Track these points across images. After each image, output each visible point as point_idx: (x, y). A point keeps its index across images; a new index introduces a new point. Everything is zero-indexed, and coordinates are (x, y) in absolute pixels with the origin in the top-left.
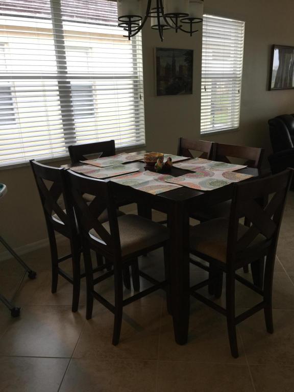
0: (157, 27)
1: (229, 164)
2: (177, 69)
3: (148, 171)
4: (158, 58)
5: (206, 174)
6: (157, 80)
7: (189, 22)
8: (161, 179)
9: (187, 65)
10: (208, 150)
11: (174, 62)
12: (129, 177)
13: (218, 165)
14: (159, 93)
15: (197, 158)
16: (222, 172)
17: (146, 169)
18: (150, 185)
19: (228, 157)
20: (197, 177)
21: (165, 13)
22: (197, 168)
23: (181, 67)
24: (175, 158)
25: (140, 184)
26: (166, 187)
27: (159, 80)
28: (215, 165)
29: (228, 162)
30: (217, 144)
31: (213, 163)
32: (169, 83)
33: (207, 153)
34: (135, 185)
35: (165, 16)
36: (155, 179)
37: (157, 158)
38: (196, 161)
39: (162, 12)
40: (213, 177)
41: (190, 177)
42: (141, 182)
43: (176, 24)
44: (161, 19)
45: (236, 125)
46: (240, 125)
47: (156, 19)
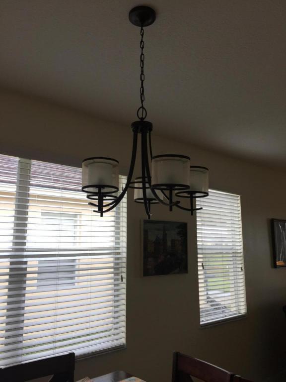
0: (143, 201)
2: (169, 244)
4: (146, 232)
7: (189, 196)
9: (180, 239)
11: (165, 236)
14: (146, 273)
21: (152, 184)
23: (173, 241)
27: (146, 257)
32: (159, 261)
35: (153, 188)
39: (150, 182)
43: (170, 199)
44: (148, 191)
45: (243, 310)
46: (247, 311)
47: (141, 190)
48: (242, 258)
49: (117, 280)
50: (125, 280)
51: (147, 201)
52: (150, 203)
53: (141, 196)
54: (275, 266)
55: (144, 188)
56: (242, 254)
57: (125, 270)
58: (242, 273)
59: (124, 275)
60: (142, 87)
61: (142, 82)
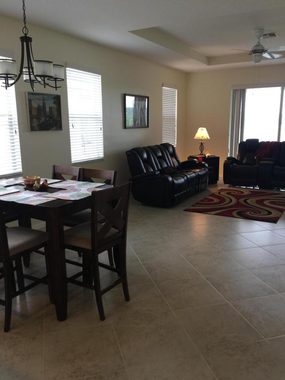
0: (29, 81)
1: (93, 183)
2: (48, 110)
3: (27, 191)
4: (30, 101)
5: (75, 190)
6: (30, 118)
7: (54, 80)
8: (40, 195)
9: (55, 107)
10: (77, 174)
11: (44, 104)
12: (12, 196)
13: (84, 184)
14: (32, 129)
15: (68, 180)
16: (87, 188)
17: (26, 189)
18: (30, 200)
19: (92, 179)
20: (68, 192)
21: (35, 74)
22: (68, 187)
23: (50, 108)
24: (50, 181)
25: (22, 199)
26: (44, 200)
27: (31, 119)
28: (82, 184)
29: (92, 181)
30: (83, 170)
31: (81, 183)
32: (41, 121)
33: (76, 176)
34: (18, 201)
35: (35, 76)
36: (35, 196)
37: (35, 181)
38: (68, 182)
39: (33, 72)
40: (80, 192)
41: (63, 192)
42: (22, 198)
43: (44, 81)
44: (32, 76)
45: (101, 155)
46: (104, 155)
47: (28, 76)
48: (101, 122)
49: (12, 133)
50: (18, 133)
51: (31, 82)
52: (33, 83)
53: (28, 78)
54: (125, 127)
55: (30, 75)
56: (101, 119)
57: (17, 127)
58: (102, 131)
59: (17, 130)
60: (24, 14)
61: (24, 11)
